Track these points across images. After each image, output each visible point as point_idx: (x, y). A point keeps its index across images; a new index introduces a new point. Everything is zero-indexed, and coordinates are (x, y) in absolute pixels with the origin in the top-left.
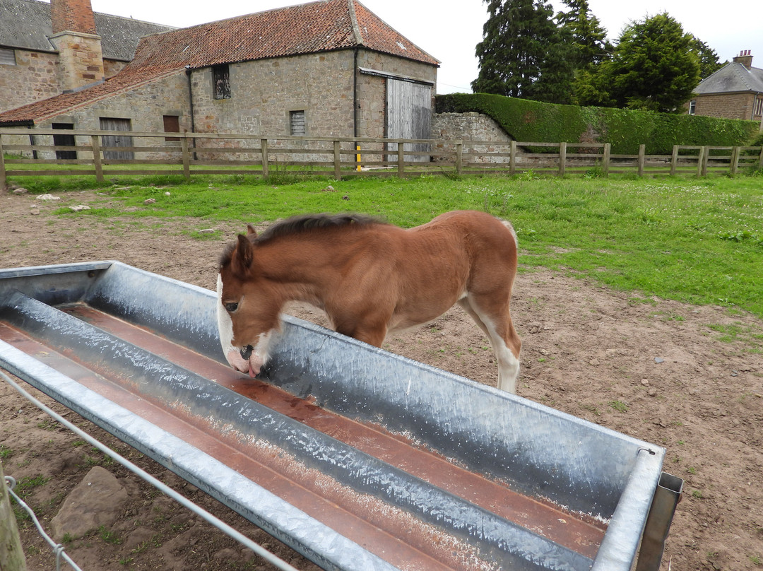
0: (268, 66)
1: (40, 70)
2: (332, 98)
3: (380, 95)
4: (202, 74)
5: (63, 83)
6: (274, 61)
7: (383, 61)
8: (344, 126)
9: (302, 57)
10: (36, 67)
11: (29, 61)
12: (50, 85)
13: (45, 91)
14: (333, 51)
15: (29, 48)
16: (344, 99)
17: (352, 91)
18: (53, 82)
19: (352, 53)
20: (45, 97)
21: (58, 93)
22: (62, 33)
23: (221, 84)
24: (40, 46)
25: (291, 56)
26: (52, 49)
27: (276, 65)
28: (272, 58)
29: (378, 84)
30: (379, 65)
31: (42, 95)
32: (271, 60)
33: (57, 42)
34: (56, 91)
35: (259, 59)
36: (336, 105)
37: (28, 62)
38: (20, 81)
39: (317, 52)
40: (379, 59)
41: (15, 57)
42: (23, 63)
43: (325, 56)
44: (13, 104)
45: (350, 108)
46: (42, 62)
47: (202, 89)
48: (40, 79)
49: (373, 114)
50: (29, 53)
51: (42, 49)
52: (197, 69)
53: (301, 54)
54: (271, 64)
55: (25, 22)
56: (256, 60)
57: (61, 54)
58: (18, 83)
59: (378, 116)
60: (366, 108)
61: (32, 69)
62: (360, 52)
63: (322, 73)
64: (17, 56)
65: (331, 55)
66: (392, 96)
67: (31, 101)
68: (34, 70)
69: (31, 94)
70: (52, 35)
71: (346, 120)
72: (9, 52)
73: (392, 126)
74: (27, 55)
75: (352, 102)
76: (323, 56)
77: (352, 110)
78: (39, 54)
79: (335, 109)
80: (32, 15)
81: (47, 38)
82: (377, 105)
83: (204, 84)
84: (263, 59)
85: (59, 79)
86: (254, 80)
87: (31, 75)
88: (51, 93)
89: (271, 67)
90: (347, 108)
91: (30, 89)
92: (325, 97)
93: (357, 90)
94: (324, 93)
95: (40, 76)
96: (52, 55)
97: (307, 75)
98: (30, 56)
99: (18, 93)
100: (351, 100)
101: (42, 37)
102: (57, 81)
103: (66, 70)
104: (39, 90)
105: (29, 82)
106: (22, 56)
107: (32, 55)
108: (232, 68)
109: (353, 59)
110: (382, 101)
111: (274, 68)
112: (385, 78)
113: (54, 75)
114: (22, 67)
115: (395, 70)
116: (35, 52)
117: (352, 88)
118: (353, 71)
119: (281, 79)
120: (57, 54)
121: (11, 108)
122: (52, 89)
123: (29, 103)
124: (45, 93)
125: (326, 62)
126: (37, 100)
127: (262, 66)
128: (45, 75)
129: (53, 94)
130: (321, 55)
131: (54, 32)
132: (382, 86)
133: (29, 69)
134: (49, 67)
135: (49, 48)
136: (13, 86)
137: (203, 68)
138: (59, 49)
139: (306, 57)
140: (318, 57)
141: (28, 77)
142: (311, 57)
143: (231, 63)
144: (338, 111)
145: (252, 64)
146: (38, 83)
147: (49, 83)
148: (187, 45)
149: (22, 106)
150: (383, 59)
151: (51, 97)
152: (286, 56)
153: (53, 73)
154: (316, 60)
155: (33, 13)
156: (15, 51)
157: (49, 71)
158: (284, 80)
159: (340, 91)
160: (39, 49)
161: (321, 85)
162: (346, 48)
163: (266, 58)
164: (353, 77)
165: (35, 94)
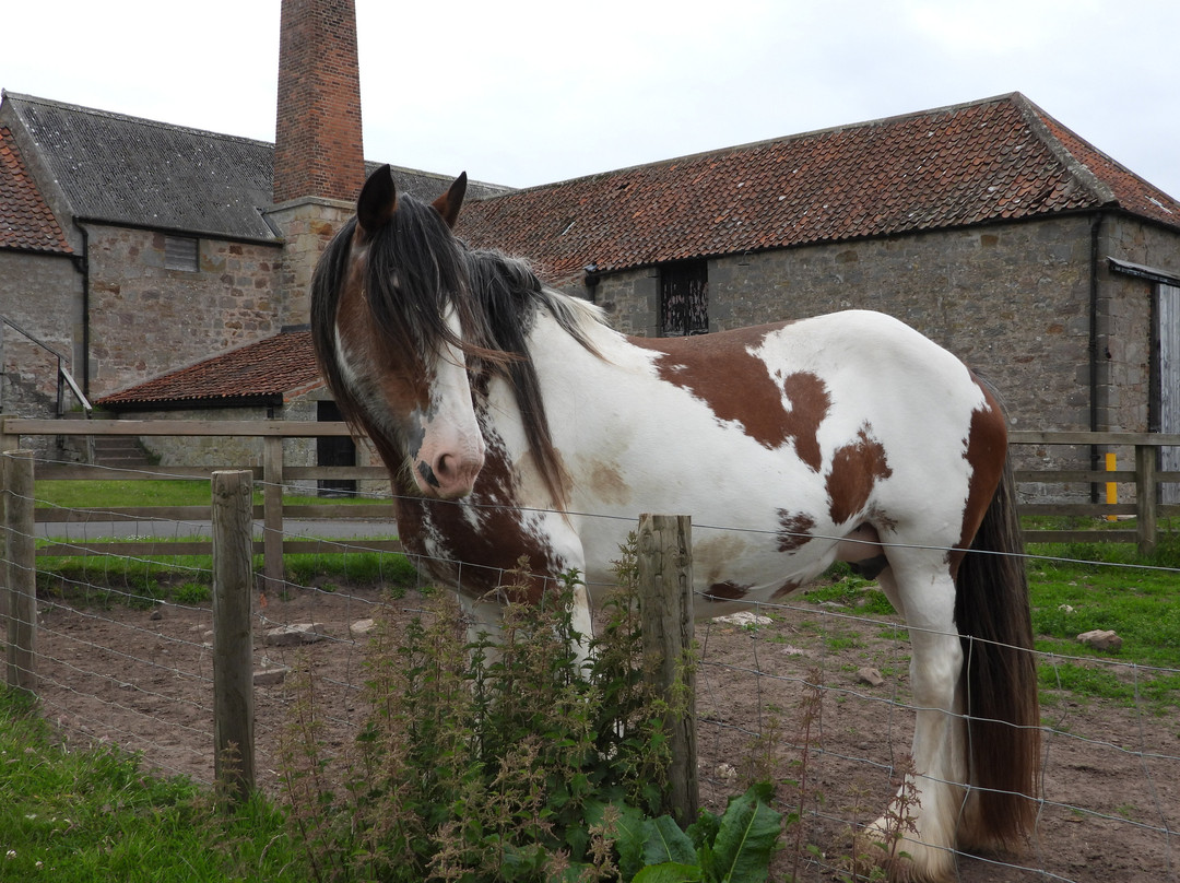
0: (825, 261)
1: (243, 281)
2: (1017, 335)
3: (1142, 326)
4: (626, 284)
5: (286, 309)
6: (844, 249)
7: (1147, 242)
8: (1054, 403)
9: (929, 238)
10: (236, 275)
11: (224, 262)
12: (258, 315)
13: (248, 327)
14: (1025, 220)
15: (229, 234)
16: (1055, 336)
17: (1082, 317)
18: (265, 307)
19: (1086, 225)
20: (245, 341)
21: (273, 332)
22: (300, 200)
23: (678, 307)
24: (249, 232)
25: (894, 236)
26: (271, 236)
27: (849, 258)
28: (840, 241)
29: (1138, 295)
30: (1141, 253)
31: (240, 336)
32: (833, 247)
33: (283, 222)
34: (267, 327)
35: (801, 246)
36: (1032, 350)
37: (223, 265)
38: (202, 307)
39: (975, 226)
40: (1140, 237)
41: (197, 256)
42: (211, 267)
43: (999, 233)
44: (182, 358)
45: (1077, 358)
46: (249, 265)
47: (625, 318)
48: (240, 300)
49: (1130, 372)
50: (227, 245)
51: (252, 236)
52: (616, 274)
53: (928, 231)
54: (833, 256)
55: (216, 181)
56: (791, 247)
57: (289, 247)
58: (198, 311)
59: (1138, 376)
60: (1116, 357)
61: (227, 279)
62: (1110, 221)
63: (988, 275)
64: (203, 251)
65: (1015, 233)
66: (1167, 326)
67: (217, 349)
68: (231, 281)
69: (218, 333)
70: (269, 206)
71: (1062, 388)
72: (188, 244)
73: (1168, 401)
74: (222, 250)
75: (1085, 343)
76: (994, 234)
77: (1083, 363)
78: (245, 248)
79: (1027, 360)
80: (228, 167)
81: (259, 213)
82: (1135, 350)
83: (635, 307)
84: (811, 244)
85: (278, 301)
86: (779, 294)
87: (224, 294)
88: (259, 332)
89: (833, 264)
90: (1067, 359)
91: (218, 324)
92: (992, 332)
93: (1098, 314)
94: (994, 322)
95: (241, 294)
96: (268, 250)
97: (943, 280)
98: (227, 252)
99: (194, 333)
100: (1078, 338)
101: (250, 210)
102: (272, 306)
103: (297, 282)
104: (236, 326)
105: (218, 309)
106: (213, 252)
107: (232, 250)
108: (715, 271)
109: (1088, 240)
110: (1145, 339)
111: (842, 266)
112: (1151, 283)
113: (268, 293)
114: (209, 275)
115: (1168, 263)
116: (238, 243)
117: (1084, 308)
118: (1087, 266)
119: (863, 291)
120: (278, 246)
121: (176, 366)
122: (261, 323)
123: (213, 355)
124: (246, 332)
125: (1000, 248)
126: (231, 348)
127: (806, 261)
128: (251, 294)
129: (261, 335)
130: (987, 232)
131: (276, 200)
132: (1145, 303)
133: (223, 279)
134: (261, 274)
135: (265, 234)
136: (186, 317)
137: (634, 269)
138: (286, 235)
139: (940, 237)
140: (976, 236)
141: (217, 297)
142: (953, 237)
143: (717, 257)
144: (1037, 365)
145: (775, 258)
146: (236, 311)
147: (257, 310)
148: (568, 221)
149: (199, 360)
150: (1149, 237)
151: (257, 341)
152: (882, 237)
153: (268, 288)
154: (971, 244)
155: (228, 161)
156: (201, 241)
157: (260, 284)
158: (872, 293)
159: (1043, 316)
160: (246, 235)
161: (983, 304)
162: (1065, 214)
163: (821, 244)
164: (1085, 283)
165: (227, 334)
